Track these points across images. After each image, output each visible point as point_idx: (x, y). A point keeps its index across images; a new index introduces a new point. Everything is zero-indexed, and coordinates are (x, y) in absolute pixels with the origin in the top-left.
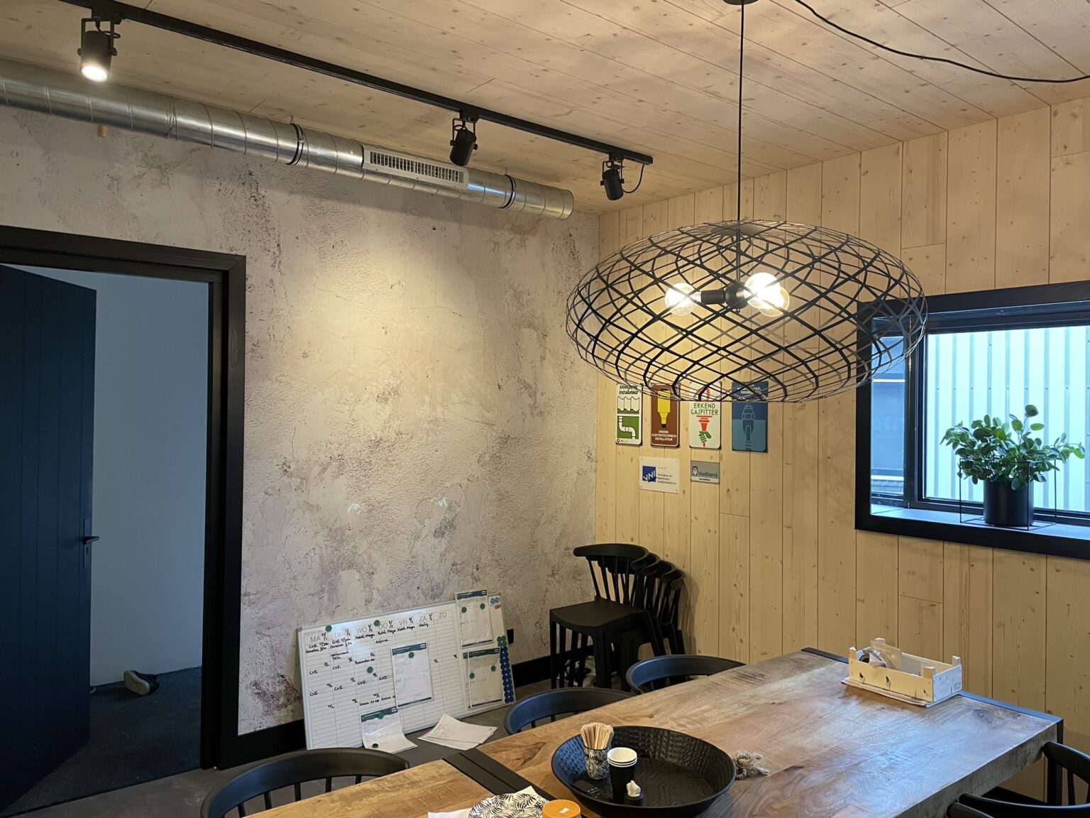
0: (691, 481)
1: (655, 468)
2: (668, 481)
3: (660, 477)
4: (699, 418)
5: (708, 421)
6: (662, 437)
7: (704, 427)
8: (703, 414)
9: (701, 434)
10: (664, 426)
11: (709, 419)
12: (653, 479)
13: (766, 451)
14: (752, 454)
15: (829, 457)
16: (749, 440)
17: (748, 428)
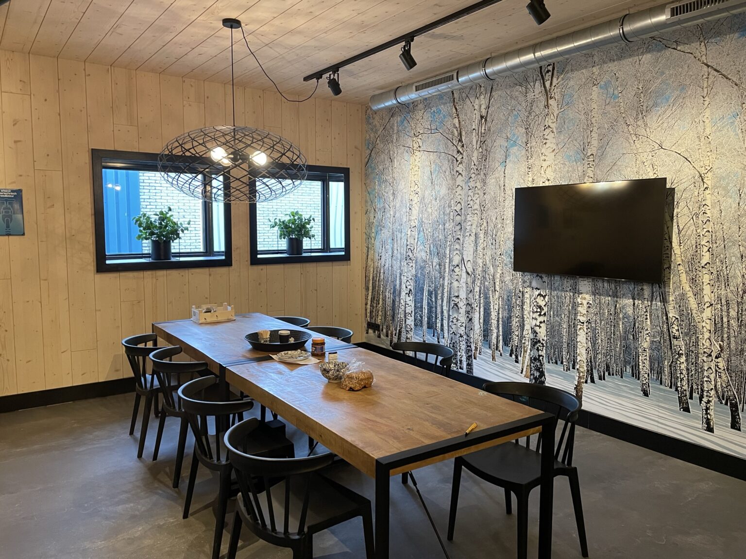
13: (24, 234)
14: (11, 237)
15: (73, 235)
16: (9, 227)
17: (7, 220)
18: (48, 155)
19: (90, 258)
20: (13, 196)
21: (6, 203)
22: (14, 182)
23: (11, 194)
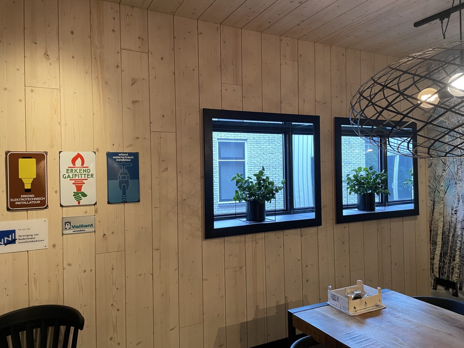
0: (63, 234)
1: (15, 230)
2: (33, 240)
3: (20, 238)
4: (73, 181)
5: (84, 183)
6: (26, 201)
7: (79, 188)
8: (77, 178)
9: (76, 195)
10: (28, 191)
11: (84, 181)
12: (13, 241)
13: (139, 201)
14: (126, 205)
15: (184, 200)
16: (125, 194)
17: (124, 186)
18: (163, 116)
19: (198, 222)
20: (130, 160)
21: (124, 167)
22: (131, 145)
23: (129, 157)
